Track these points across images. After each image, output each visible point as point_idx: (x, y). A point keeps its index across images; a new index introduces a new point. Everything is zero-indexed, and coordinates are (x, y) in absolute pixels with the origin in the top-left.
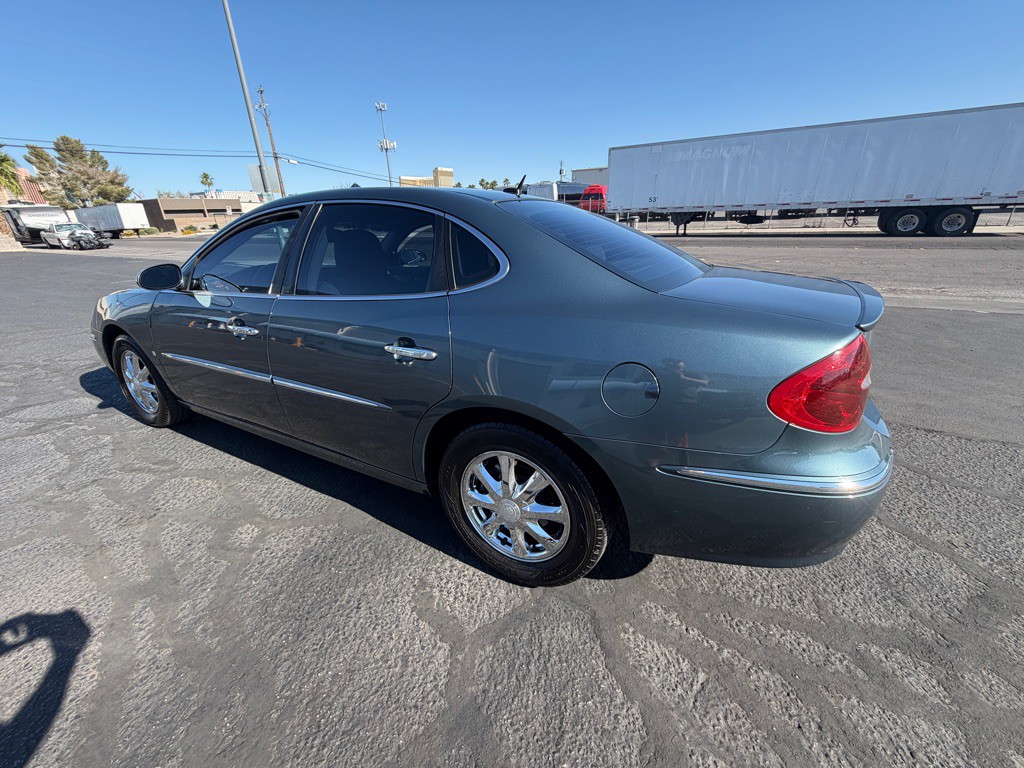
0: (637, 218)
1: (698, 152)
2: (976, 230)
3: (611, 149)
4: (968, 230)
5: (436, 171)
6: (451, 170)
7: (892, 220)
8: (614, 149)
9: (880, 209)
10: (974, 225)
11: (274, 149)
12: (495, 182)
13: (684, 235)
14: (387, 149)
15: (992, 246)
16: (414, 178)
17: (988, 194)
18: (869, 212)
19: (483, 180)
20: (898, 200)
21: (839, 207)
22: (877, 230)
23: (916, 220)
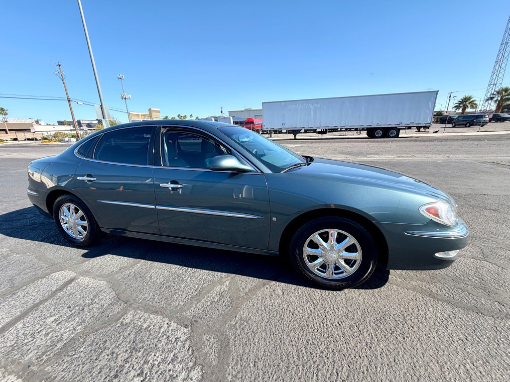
0: (273, 132)
1: (300, 105)
2: (400, 136)
3: (263, 103)
4: (397, 136)
5: (150, 110)
6: (159, 110)
7: (372, 133)
8: (264, 103)
9: (367, 128)
10: (399, 134)
11: (68, 96)
12: (186, 116)
13: (296, 139)
14: (125, 98)
15: (405, 141)
16: (138, 114)
17: (402, 123)
18: (363, 130)
19: (179, 115)
20: (374, 125)
21: (346, 128)
22: (367, 136)
23: (381, 132)
